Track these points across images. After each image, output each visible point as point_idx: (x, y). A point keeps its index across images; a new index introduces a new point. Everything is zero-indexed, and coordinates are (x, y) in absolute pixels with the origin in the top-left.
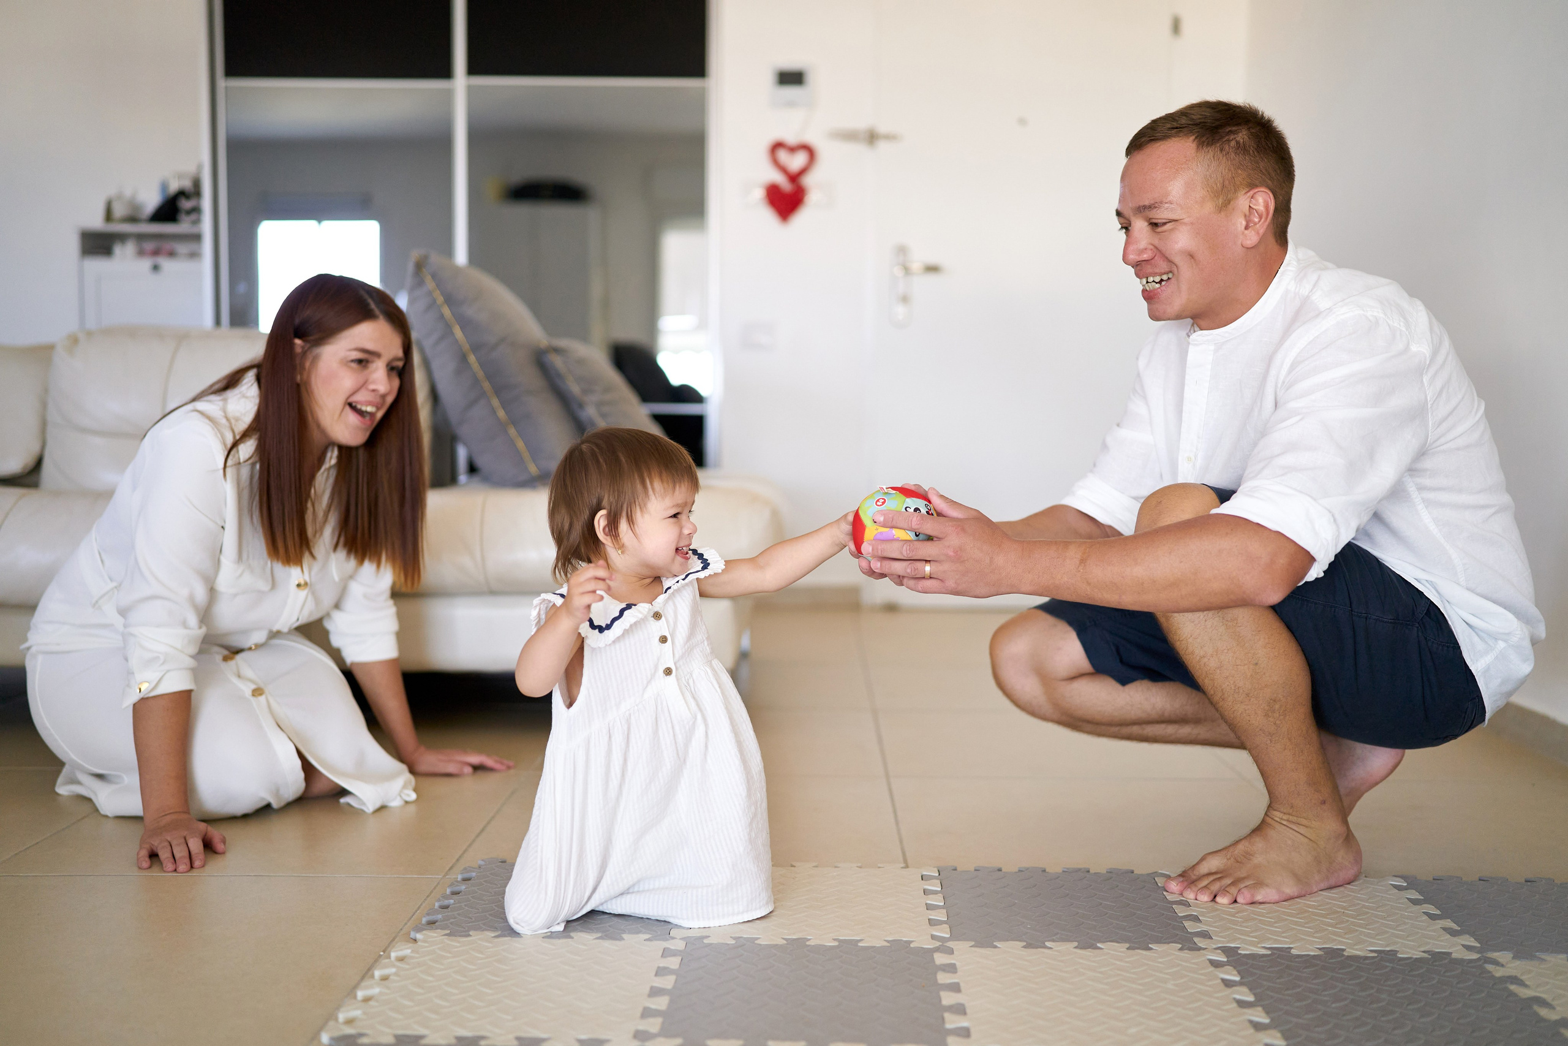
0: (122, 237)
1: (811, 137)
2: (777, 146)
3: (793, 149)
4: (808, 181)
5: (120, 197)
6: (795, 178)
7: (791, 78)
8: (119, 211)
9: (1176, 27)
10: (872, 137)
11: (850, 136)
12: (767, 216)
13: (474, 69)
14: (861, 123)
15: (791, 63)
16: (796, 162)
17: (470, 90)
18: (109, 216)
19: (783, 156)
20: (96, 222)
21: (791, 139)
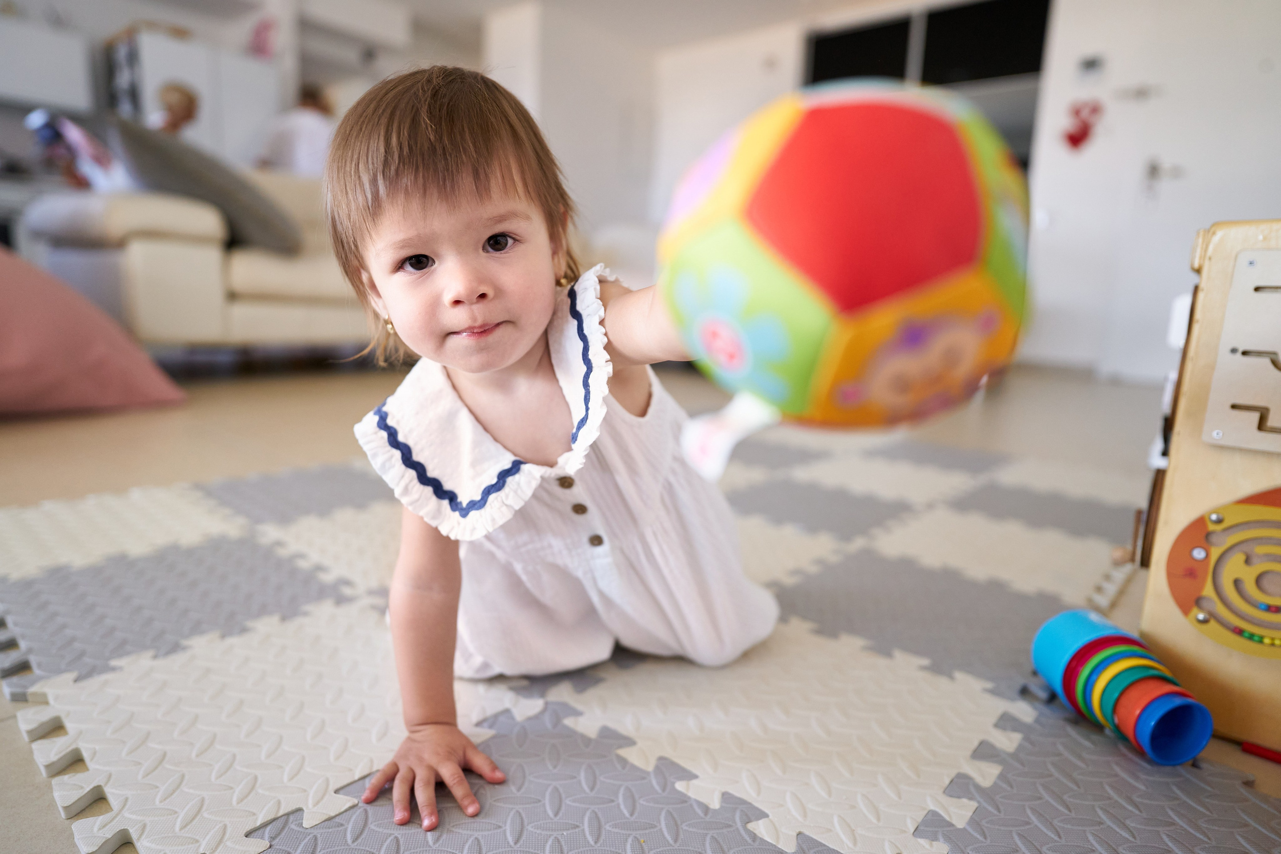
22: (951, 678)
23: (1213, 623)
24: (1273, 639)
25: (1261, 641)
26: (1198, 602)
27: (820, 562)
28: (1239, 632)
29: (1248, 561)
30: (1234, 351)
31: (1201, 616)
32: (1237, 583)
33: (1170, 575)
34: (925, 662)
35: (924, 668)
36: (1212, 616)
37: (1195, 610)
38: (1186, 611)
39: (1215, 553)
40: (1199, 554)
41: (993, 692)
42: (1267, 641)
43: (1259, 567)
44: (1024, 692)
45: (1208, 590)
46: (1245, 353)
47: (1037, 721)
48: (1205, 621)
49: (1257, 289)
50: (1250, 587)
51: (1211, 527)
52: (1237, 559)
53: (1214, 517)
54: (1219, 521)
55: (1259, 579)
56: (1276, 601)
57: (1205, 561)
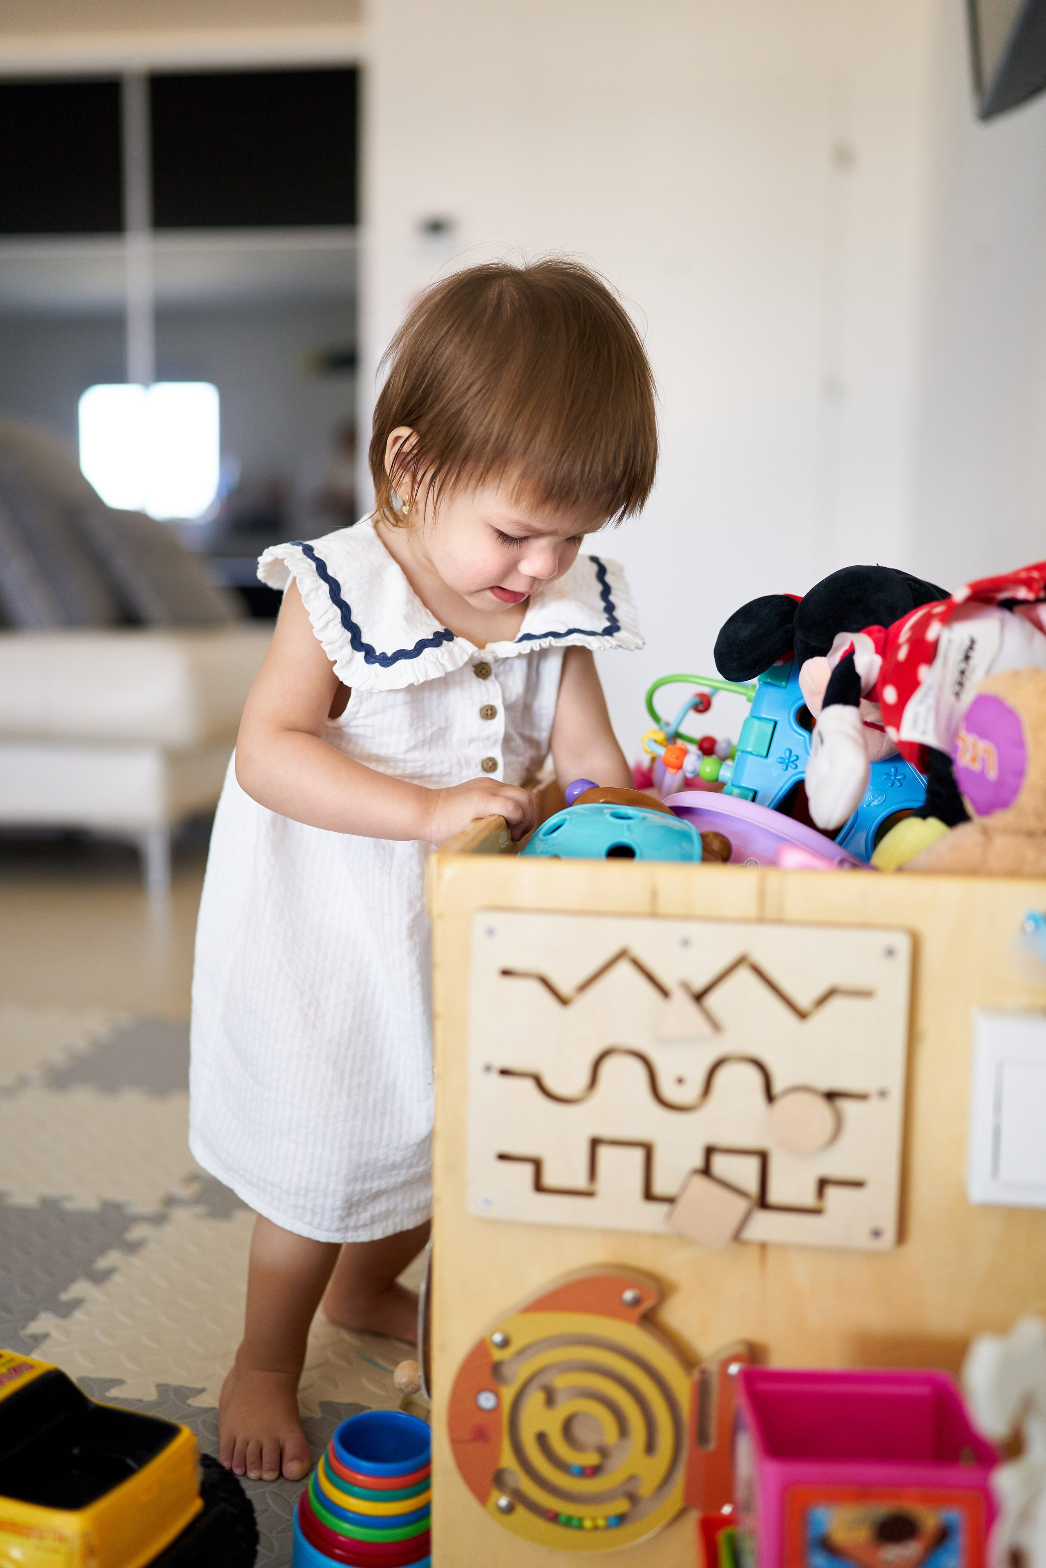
23: (521, 1511)
24: (594, 1519)
25: (581, 1527)
26: (499, 1479)
28: (553, 1517)
29: (550, 1400)
30: (488, 1069)
31: (503, 1502)
32: (542, 1439)
33: (455, 1442)
36: (519, 1498)
37: (495, 1493)
38: (483, 1498)
39: (508, 1393)
40: (487, 1401)
42: (588, 1524)
43: (565, 1408)
45: (508, 1460)
46: (504, 1072)
48: (509, 1509)
49: (506, 973)
50: (558, 1444)
51: (498, 1355)
52: (535, 1399)
53: (498, 1338)
54: (505, 1343)
55: (567, 1428)
56: (591, 1459)
57: (498, 1407)
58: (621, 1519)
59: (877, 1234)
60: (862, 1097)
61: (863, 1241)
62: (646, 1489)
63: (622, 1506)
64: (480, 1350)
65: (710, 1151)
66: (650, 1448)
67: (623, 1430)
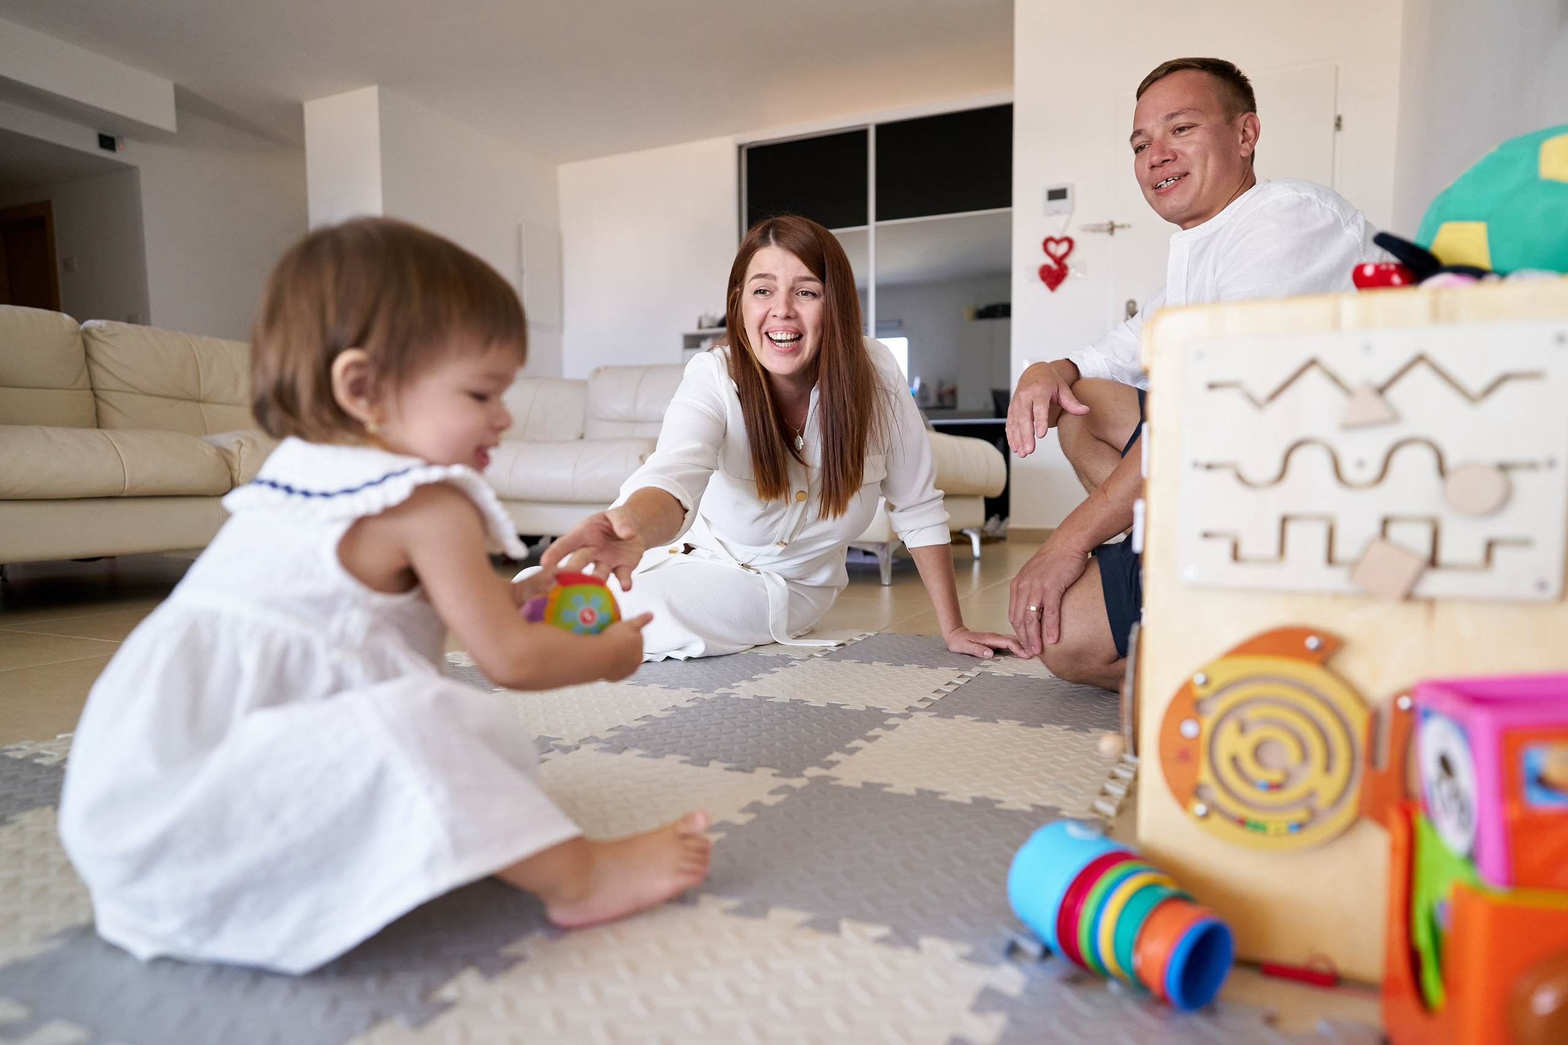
0: (704, 337)
1: (1069, 233)
2: (1049, 240)
3: (1058, 242)
4: (1068, 262)
5: (706, 316)
6: (1059, 261)
7: (1058, 194)
8: (705, 323)
9: (1338, 125)
10: (1112, 228)
11: (1096, 229)
12: (1042, 287)
13: (879, 218)
14: (1105, 220)
15: (1056, 185)
16: (1062, 248)
17: (877, 228)
18: (700, 326)
19: (1052, 246)
20: (693, 329)
21: (1057, 236)
22: (916, 947)
23: (1216, 819)
24: (1276, 824)
25: (1265, 830)
26: (1198, 791)
27: (755, 807)
28: (1242, 822)
29: (1243, 729)
30: (1196, 465)
31: (1201, 810)
32: (1235, 761)
33: (1164, 761)
34: (883, 931)
35: (882, 941)
36: (1213, 808)
37: (1194, 802)
38: (1184, 806)
39: (1208, 723)
40: (1189, 729)
41: (970, 959)
42: (1271, 827)
43: (1255, 734)
44: (1013, 950)
45: (1205, 776)
46: (1209, 467)
47: (1028, 990)
48: (1206, 816)
49: (1212, 386)
50: (1248, 764)
51: (1200, 692)
52: (1230, 729)
53: (1200, 678)
54: (1206, 683)
55: (1257, 752)
56: (1275, 776)
57: (1197, 738)
58: (1300, 826)
59: (1542, 585)
60: (1532, 466)
61: (1527, 590)
62: (1322, 801)
63: (1300, 815)
64: (1186, 689)
65: (1385, 523)
66: (1328, 768)
67: (1305, 755)
